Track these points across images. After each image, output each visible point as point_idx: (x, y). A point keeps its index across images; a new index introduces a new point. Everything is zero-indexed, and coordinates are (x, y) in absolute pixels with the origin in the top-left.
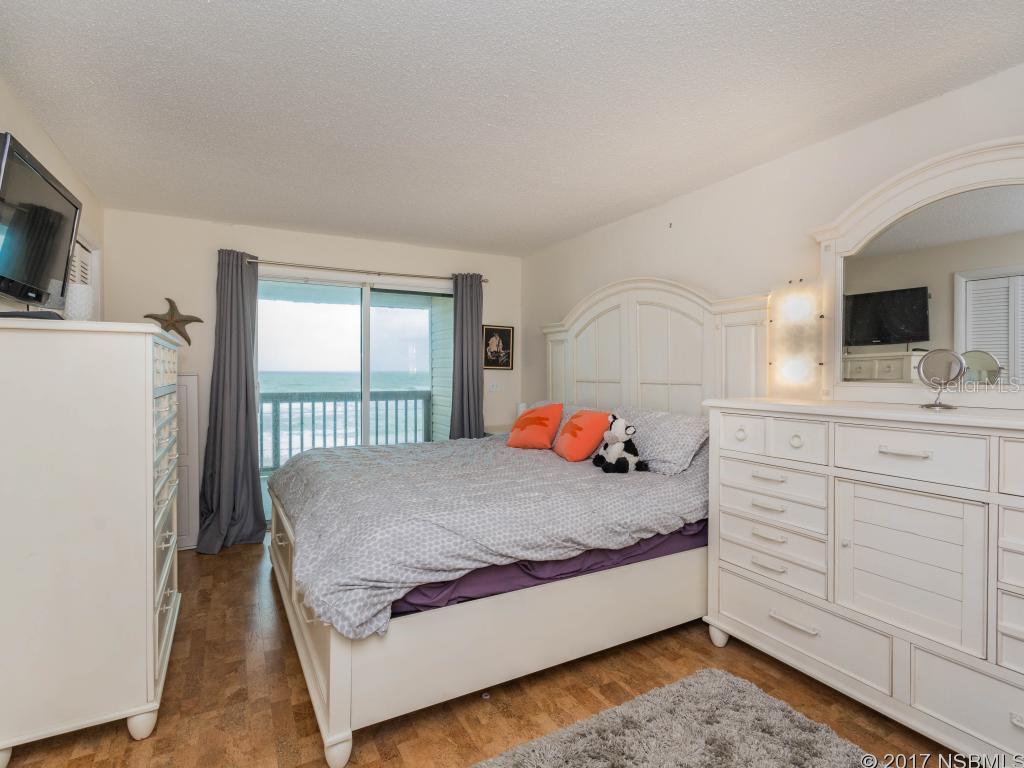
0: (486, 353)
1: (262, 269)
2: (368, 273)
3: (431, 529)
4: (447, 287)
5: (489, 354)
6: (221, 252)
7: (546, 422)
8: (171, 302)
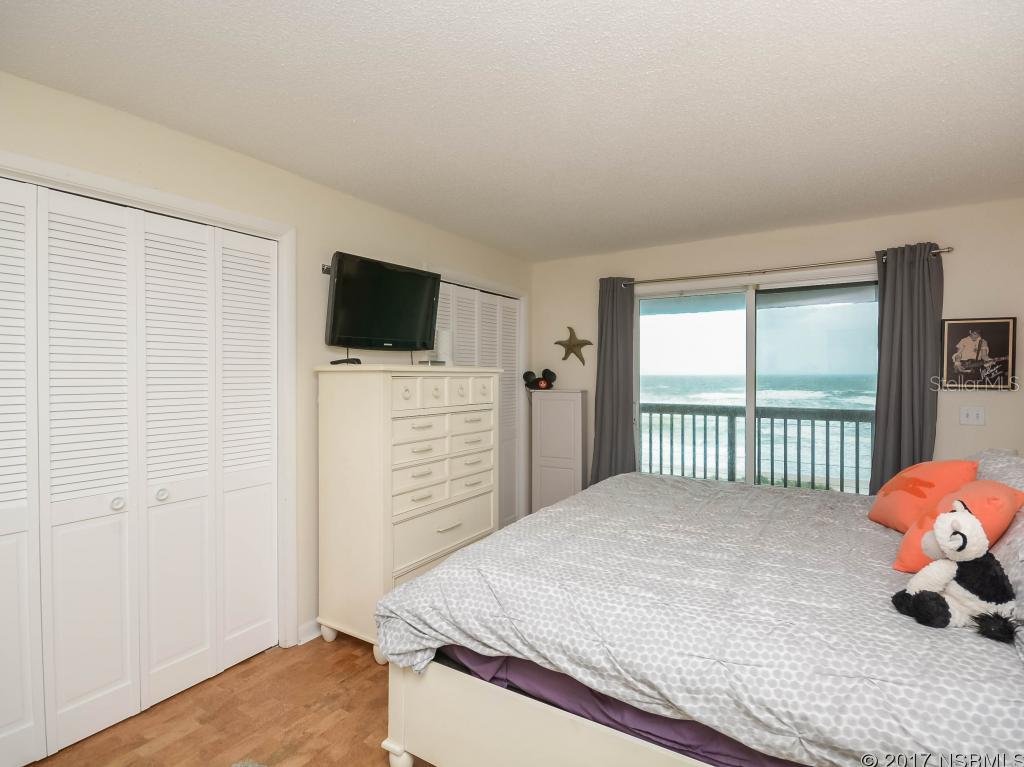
0: (951, 363)
1: (638, 289)
2: (750, 273)
3: (482, 586)
4: (870, 271)
5: (957, 364)
6: (602, 281)
7: (925, 490)
8: (571, 329)
